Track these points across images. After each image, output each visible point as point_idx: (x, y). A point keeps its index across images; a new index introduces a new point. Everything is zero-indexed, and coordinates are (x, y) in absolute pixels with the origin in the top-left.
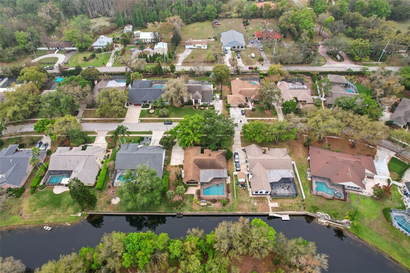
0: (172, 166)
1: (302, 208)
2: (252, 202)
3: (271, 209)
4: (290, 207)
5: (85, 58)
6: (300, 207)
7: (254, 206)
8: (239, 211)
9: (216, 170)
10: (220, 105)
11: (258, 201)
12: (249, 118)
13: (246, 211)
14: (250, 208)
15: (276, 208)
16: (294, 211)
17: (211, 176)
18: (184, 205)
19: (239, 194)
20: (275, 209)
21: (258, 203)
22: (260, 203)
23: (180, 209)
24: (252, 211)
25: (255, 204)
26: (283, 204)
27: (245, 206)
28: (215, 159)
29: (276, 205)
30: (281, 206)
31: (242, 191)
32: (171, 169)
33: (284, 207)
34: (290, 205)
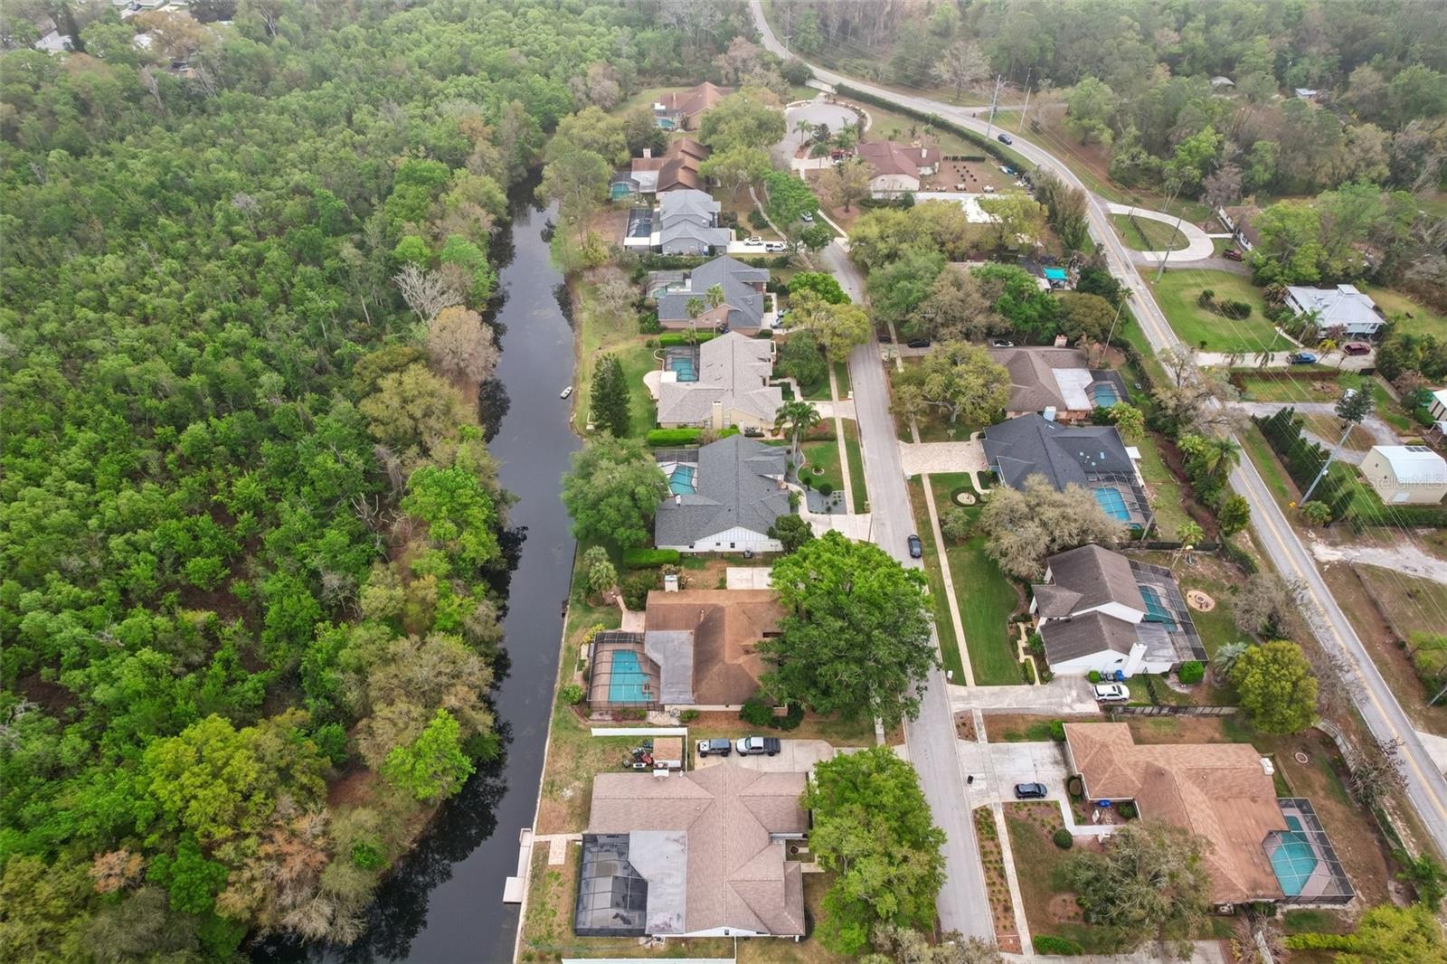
0: (725, 571)
1: (532, 949)
2: (577, 783)
3: (543, 838)
4: (543, 904)
5: (1207, 295)
6: (536, 943)
7: (561, 788)
8: (551, 747)
9: (690, 672)
10: (1061, 705)
11: (578, 802)
12: (999, 818)
13: (548, 764)
14: (557, 777)
15: (546, 857)
16: (528, 918)
17: (666, 658)
18: (588, 609)
19: (608, 748)
20: (541, 852)
21: (571, 800)
22: (570, 806)
23: (578, 601)
24: (546, 783)
25: (568, 793)
26: (555, 884)
27: (564, 763)
28: (722, 661)
29: (558, 857)
30: (551, 875)
31: (620, 756)
32: (714, 571)
33: (545, 885)
34: (549, 907)
